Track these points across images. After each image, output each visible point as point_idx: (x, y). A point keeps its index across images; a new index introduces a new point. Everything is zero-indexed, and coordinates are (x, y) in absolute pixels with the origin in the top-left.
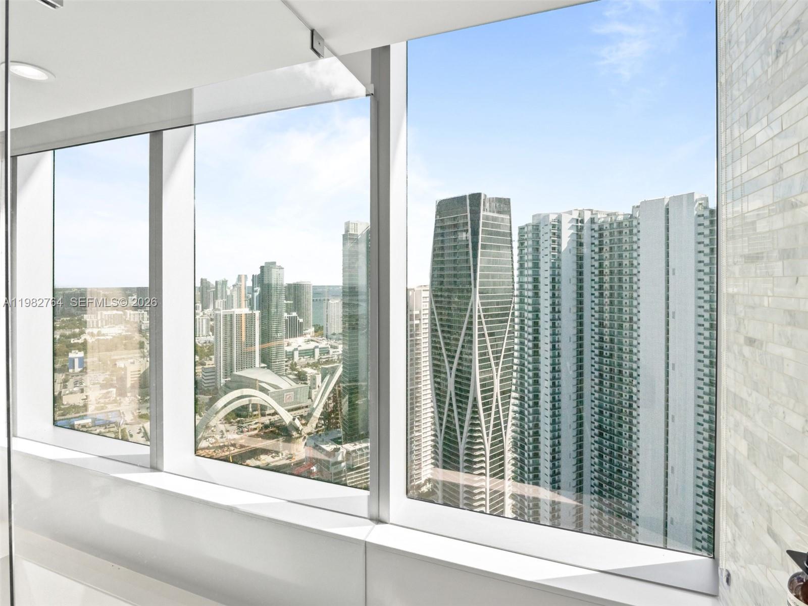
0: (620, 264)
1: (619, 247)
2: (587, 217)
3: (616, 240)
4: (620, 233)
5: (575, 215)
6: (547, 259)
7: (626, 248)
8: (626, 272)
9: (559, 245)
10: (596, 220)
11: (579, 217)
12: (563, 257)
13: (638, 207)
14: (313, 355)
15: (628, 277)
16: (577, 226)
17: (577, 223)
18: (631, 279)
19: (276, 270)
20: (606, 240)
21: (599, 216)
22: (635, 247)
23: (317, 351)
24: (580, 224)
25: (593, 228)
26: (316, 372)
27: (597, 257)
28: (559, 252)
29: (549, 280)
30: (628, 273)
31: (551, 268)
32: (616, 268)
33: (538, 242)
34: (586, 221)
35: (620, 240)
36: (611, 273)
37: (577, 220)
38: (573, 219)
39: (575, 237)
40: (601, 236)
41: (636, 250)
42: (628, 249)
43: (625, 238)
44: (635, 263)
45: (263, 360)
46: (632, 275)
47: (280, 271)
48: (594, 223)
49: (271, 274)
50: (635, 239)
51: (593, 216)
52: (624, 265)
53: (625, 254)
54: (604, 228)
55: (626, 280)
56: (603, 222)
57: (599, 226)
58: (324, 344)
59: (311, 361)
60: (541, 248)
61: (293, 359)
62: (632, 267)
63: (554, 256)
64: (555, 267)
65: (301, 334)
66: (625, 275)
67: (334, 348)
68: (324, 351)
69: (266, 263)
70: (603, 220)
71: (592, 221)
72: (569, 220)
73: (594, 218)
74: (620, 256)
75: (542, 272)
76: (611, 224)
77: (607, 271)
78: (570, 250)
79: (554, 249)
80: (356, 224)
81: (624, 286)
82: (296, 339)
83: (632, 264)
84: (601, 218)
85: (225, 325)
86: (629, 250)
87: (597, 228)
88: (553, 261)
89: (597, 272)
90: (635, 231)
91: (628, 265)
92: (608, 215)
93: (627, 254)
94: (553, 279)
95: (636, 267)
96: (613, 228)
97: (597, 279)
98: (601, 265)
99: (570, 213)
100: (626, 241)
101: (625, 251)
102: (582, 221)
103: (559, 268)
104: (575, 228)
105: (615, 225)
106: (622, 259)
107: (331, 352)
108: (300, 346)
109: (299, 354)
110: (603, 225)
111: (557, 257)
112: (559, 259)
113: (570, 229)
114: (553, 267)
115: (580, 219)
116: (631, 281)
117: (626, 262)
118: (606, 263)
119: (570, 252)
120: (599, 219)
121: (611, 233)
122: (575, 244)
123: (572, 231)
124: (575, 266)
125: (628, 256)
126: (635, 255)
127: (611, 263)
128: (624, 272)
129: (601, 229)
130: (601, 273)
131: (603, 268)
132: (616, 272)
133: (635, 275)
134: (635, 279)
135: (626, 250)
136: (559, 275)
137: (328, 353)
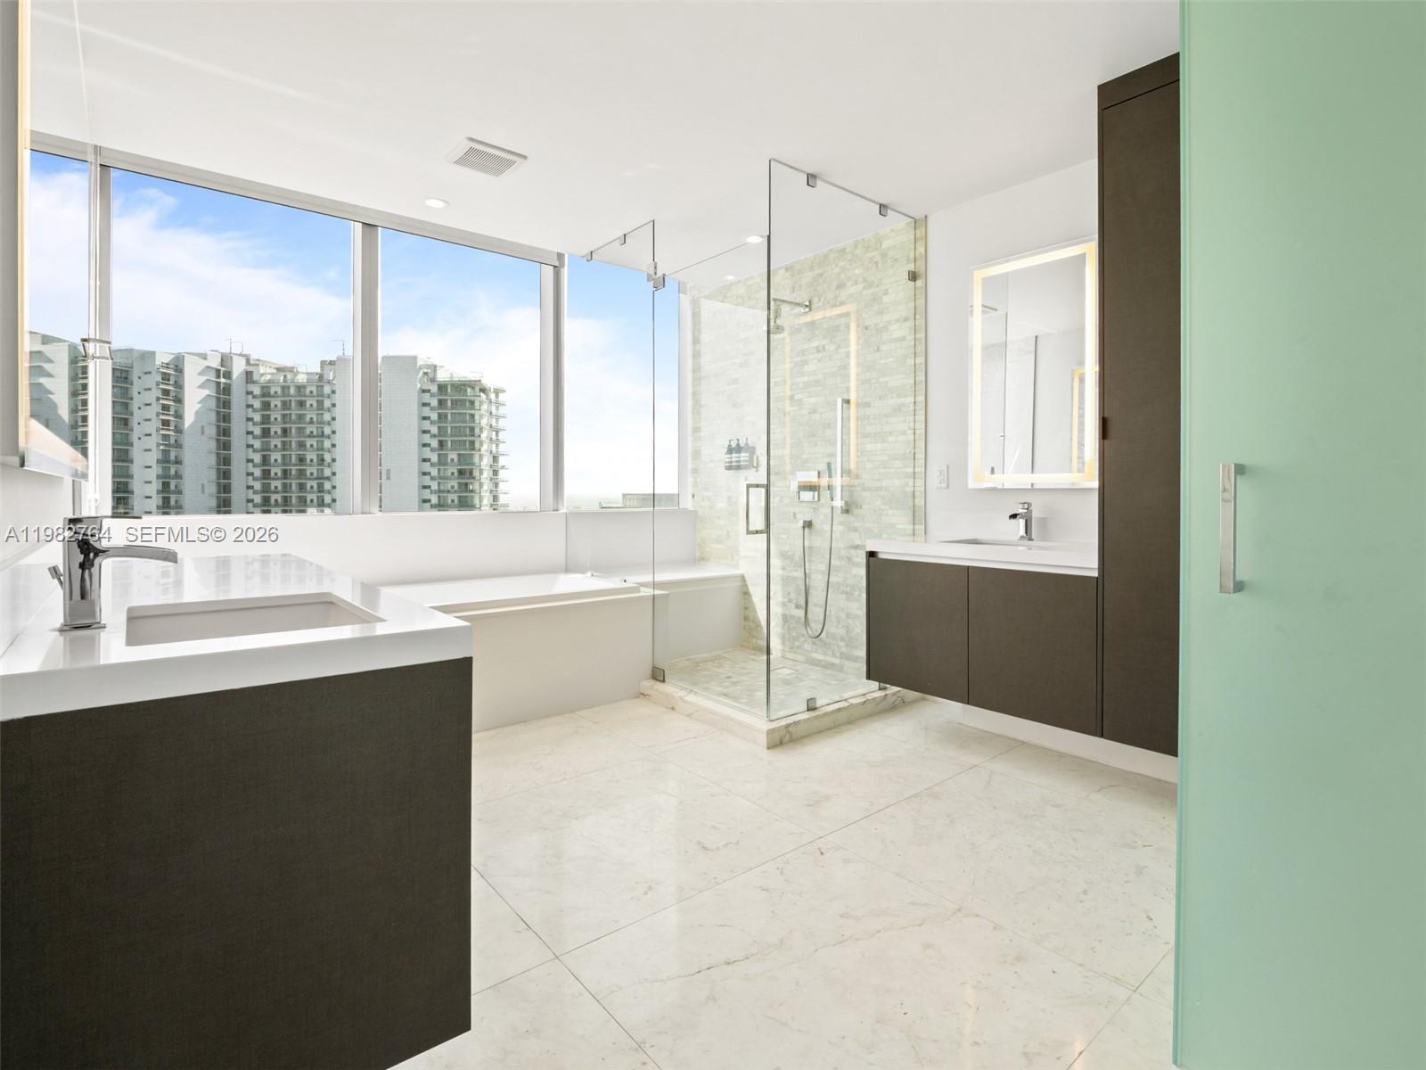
0: (302, 460)
1: (299, 429)
2: (238, 368)
3: (293, 417)
4: (301, 404)
5: (215, 362)
6: (152, 442)
7: (312, 432)
8: (312, 474)
9: (179, 416)
10: (255, 377)
11: (222, 366)
12: (187, 441)
15: (316, 481)
16: (218, 384)
17: (218, 377)
18: (320, 486)
20: (276, 415)
21: (262, 370)
22: (327, 431)
24: (223, 380)
25: (250, 390)
27: (257, 444)
28: (178, 430)
29: (155, 486)
30: (315, 475)
31: (158, 461)
32: (295, 465)
33: (126, 406)
34: (235, 375)
35: (301, 417)
36: (286, 474)
37: (218, 371)
38: (208, 367)
39: (213, 403)
40: (266, 406)
42: (315, 433)
43: (310, 415)
44: (327, 457)
46: (321, 478)
48: (254, 382)
50: (327, 417)
51: (250, 369)
52: (308, 461)
53: (309, 442)
54: (272, 393)
55: (312, 487)
56: (269, 382)
57: (263, 388)
60: (134, 421)
62: (322, 465)
63: (165, 437)
64: (170, 461)
66: (310, 479)
70: (268, 377)
71: (248, 376)
72: (200, 369)
73: (251, 372)
74: (302, 445)
75: (136, 469)
76: (285, 388)
77: (276, 470)
78: (203, 428)
79: (166, 423)
81: (309, 497)
83: (323, 460)
84: (264, 374)
86: (318, 436)
87: (257, 391)
88: (162, 447)
89: (258, 473)
91: (315, 460)
92: (279, 370)
93: (313, 442)
94: (166, 485)
95: (329, 466)
96: (289, 395)
97: (258, 486)
98: (265, 460)
100: (311, 419)
101: (309, 436)
102: (228, 375)
103: (178, 462)
104: (213, 387)
105: (292, 391)
106: (305, 450)
110: (269, 387)
111: (172, 441)
112: (178, 445)
113: (202, 386)
114: (165, 460)
115: (223, 369)
116: (321, 488)
117: (311, 456)
118: (276, 456)
120: (262, 375)
121: (284, 403)
122: (213, 417)
123: (207, 392)
124: (213, 460)
125: (315, 446)
126: (327, 444)
127: (284, 456)
128: (308, 474)
129: (266, 393)
130: (266, 474)
131: (269, 465)
132: (293, 472)
133: (328, 478)
134: (327, 486)
135: (311, 435)
136: (178, 476)
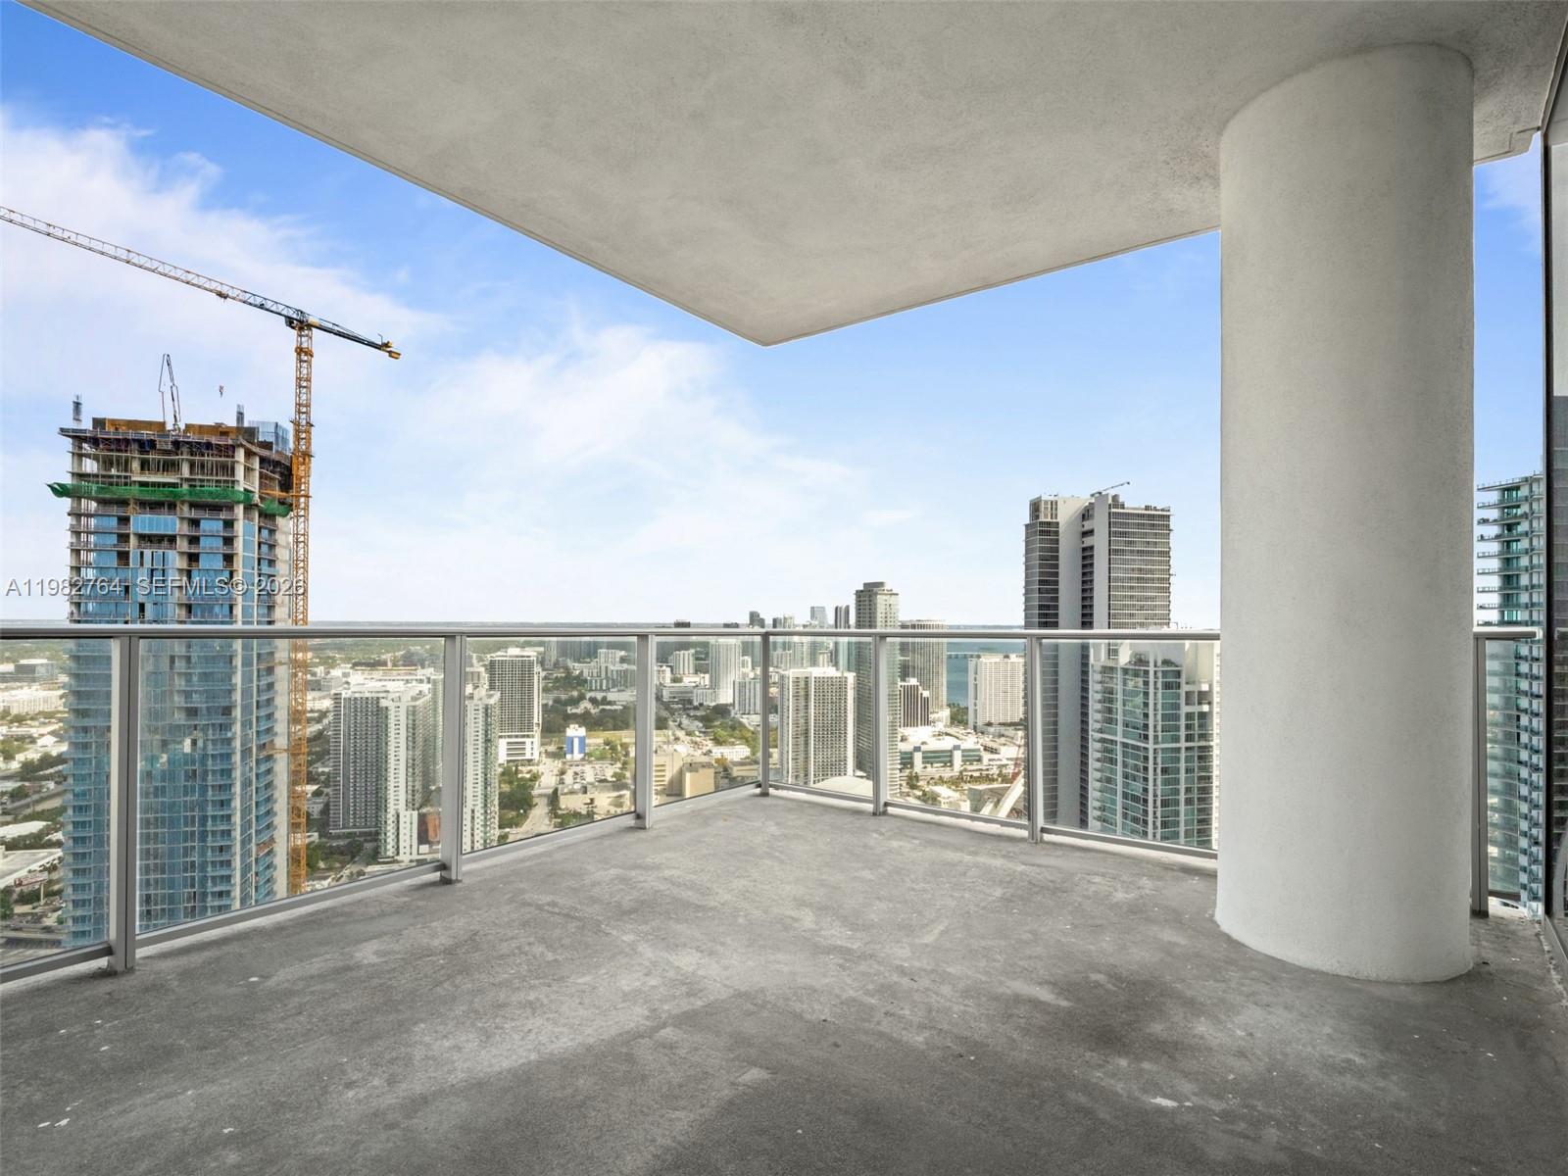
14: (949, 763)
19: (885, 597)
23: (958, 756)
26: (957, 795)
45: (859, 766)
47: (892, 600)
49: (875, 604)
58: (971, 742)
59: (947, 774)
61: (912, 767)
65: (927, 722)
67: (992, 752)
68: (971, 757)
69: (865, 585)
80: (1054, 505)
82: (915, 728)
85: (796, 696)
107: (985, 761)
108: (923, 743)
109: (923, 758)
137: (979, 760)
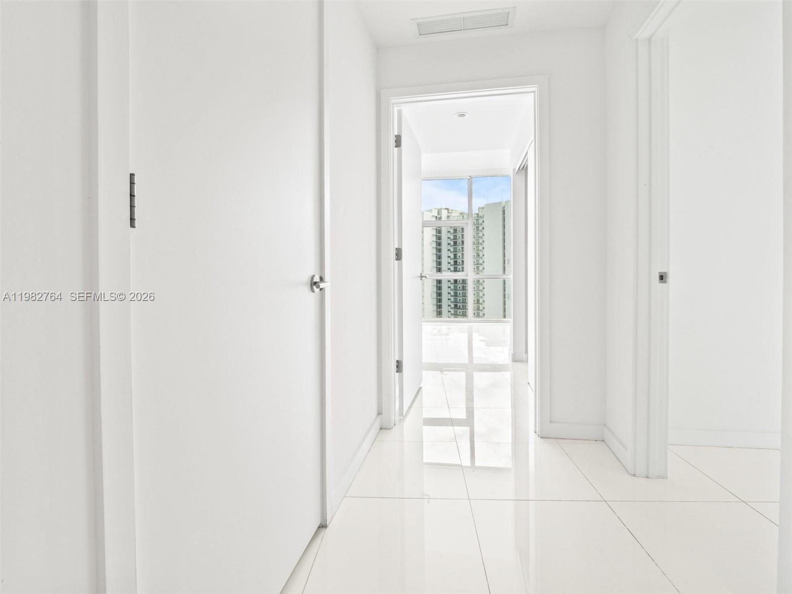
13: (483, 208)
41: (481, 244)
90: (481, 228)
99: (431, 211)
119: (431, 245)
